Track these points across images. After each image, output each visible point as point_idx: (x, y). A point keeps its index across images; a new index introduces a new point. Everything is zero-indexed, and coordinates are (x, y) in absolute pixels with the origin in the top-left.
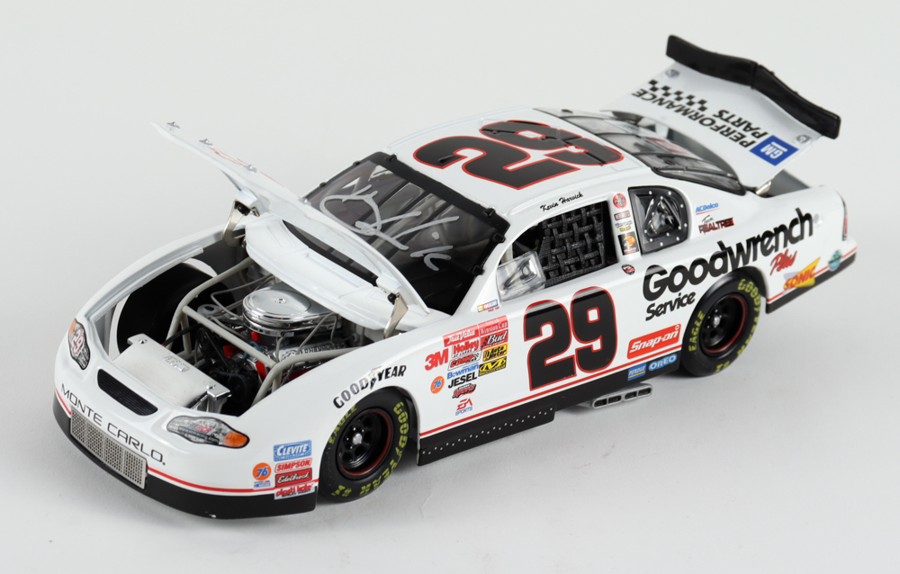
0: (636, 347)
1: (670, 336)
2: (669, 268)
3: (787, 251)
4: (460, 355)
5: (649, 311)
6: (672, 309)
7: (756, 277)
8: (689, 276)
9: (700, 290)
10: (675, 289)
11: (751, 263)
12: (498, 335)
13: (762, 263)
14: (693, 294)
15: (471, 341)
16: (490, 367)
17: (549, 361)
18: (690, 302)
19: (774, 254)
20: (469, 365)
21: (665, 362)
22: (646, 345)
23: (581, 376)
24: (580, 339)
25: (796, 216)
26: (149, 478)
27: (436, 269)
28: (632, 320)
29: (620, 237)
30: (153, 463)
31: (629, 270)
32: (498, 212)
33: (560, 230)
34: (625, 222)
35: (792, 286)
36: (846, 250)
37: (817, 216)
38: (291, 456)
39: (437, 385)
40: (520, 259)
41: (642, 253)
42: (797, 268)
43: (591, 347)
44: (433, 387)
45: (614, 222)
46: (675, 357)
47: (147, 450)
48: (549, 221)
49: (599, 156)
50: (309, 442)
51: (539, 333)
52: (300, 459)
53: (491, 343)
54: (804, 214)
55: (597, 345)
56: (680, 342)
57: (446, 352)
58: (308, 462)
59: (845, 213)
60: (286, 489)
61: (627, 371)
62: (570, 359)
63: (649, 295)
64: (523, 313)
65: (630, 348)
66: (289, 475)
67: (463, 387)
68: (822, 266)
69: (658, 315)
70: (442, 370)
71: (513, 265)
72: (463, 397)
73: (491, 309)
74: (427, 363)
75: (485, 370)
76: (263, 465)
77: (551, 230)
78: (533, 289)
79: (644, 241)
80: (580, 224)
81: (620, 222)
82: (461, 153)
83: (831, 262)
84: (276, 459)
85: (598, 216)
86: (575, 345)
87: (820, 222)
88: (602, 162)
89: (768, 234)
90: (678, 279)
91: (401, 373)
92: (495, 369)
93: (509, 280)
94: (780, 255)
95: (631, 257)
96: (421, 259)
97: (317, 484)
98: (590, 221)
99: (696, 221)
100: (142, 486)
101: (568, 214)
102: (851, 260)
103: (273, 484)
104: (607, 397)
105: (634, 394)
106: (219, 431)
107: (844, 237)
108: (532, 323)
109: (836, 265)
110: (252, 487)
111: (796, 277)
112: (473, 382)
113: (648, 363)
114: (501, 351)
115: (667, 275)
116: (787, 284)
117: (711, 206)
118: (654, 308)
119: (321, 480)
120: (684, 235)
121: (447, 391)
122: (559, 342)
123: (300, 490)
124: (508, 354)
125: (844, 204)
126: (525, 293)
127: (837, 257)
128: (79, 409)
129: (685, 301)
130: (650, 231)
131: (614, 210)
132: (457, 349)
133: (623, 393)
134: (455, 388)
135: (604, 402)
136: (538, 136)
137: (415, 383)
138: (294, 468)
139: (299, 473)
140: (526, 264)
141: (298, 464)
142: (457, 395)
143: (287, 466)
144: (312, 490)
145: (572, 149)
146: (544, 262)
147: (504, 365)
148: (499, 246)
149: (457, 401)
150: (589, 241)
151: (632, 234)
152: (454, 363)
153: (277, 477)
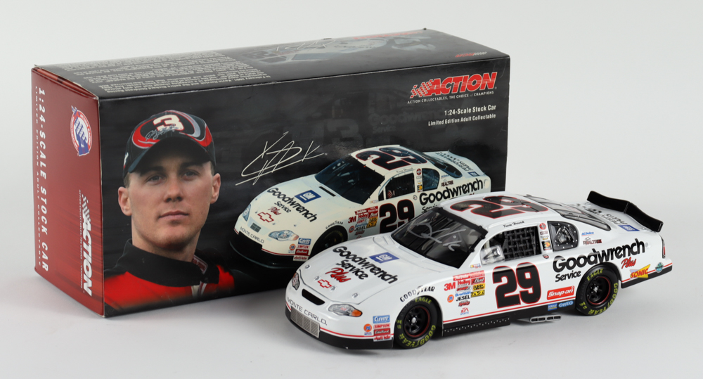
0: (552, 294)
1: (569, 291)
2: (566, 258)
3: (630, 258)
4: (461, 286)
5: (557, 277)
6: (569, 278)
7: (613, 268)
8: (576, 262)
9: (584, 270)
10: (570, 268)
11: (610, 261)
12: (480, 279)
13: (617, 262)
14: (580, 272)
15: (467, 280)
16: (477, 294)
17: (506, 295)
18: (578, 276)
19: (622, 259)
20: (466, 291)
21: (567, 304)
22: (556, 294)
23: (523, 305)
24: (522, 286)
25: (635, 242)
26: (321, 333)
27: (453, 250)
28: (548, 281)
29: (543, 243)
30: (322, 325)
31: (546, 257)
32: (483, 227)
33: (513, 237)
34: (545, 236)
35: (635, 277)
36: (666, 263)
37: (647, 244)
38: (380, 322)
39: (450, 299)
40: (494, 248)
41: (554, 250)
42: (637, 267)
43: (527, 291)
44: (448, 299)
45: (540, 235)
46: (572, 302)
47: (320, 319)
48: (508, 232)
49: (535, 209)
50: (389, 316)
51: (500, 281)
52: (385, 323)
53: (476, 283)
54: (639, 241)
55: (530, 291)
56: (575, 295)
57: (454, 284)
58: (388, 325)
59: (663, 244)
60: (379, 337)
61: (547, 306)
62: (517, 296)
63: (556, 269)
64: (492, 271)
65: (548, 294)
66: (380, 330)
67: (464, 303)
68: (652, 269)
69: (562, 280)
70: (453, 292)
71: (489, 250)
72: (463, 307)
73: (476, 267)
74: (445, 287)
75: (474, 295)
76: (368, 325)
77: (509, 237)
78: (498, 261)
79: (555, 246)
80: (523, 236)
81: (543, 235)
82: (471, 206)
83: (657, 268)
84: (374, 322)
85: (533, 233)
86: (519, 289)
87: (649, 246)
88: (537, 211)
89: (618, 248)
90: (571, 263)
91: (432, 290)
92: (479, 295)
93: (487, 256)
94: (627, 259)
95: (549, 251)
96: (447, 246)
97: (393, 336)
98: (528, 235)
99: (582, 239)
100: (318, 337)
101: (518, 230)
102: (669, 269)
103: (373, 334)
104: (538, 317)
105: (552, 318)
106: (350, 310)
107: (663, 257)
108: (497, 277)
109: (660, 270)
110: (363, 334)
111: (637, 272)
112: (468, 300)
113: (558, 304)
114: (482, 287)
115: (566, 261)
116: (632, 275)
117: (590, 233)
118: (559, 276)
119: (394, 334)
120: (576, 245)
121: (455, 303)
122: (510, 287)
123: (385, 338)
124: (485, 289)
125: (663, 240)
126: (495, 262)
127: (660, 266)
128: (294, 306)
129: (576, 275)
130: (558, 241)
131: (540, 230)
132: (460, 283)
133: (546, 317)
134: (459, 302)
135: (536, 320)
136: (510, 201)
137: (440, 296)
138: (382, 327)
139: (385, 330)
140: (495, 250)
141: (384, 326)
142: (461, 305)
143: (379, 326)
144: (391, 339)
145: (525, 206)
146: (505, 251)
147: (483, 294)
148: (482, 241)
149: (461, 308)
150: (528, 244)
151: (549, 242)
152: (458, 290)
153: (375, 331)
